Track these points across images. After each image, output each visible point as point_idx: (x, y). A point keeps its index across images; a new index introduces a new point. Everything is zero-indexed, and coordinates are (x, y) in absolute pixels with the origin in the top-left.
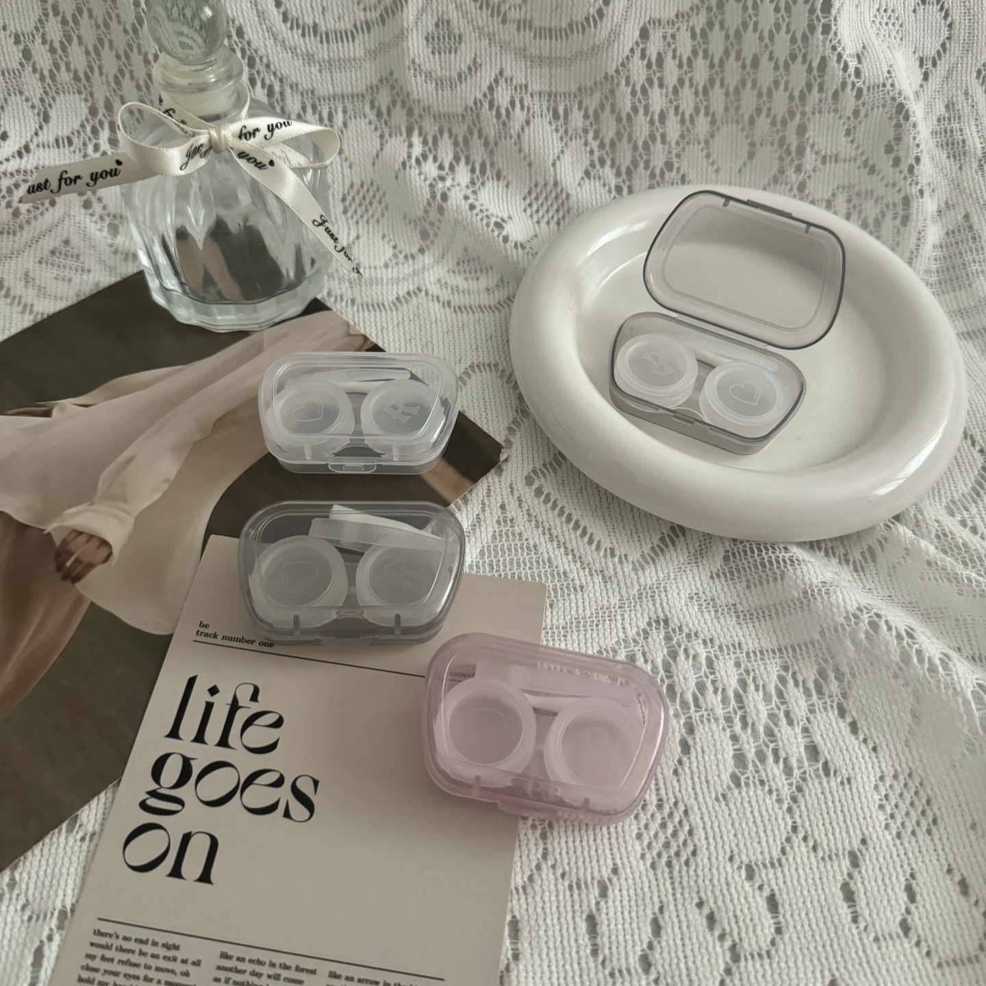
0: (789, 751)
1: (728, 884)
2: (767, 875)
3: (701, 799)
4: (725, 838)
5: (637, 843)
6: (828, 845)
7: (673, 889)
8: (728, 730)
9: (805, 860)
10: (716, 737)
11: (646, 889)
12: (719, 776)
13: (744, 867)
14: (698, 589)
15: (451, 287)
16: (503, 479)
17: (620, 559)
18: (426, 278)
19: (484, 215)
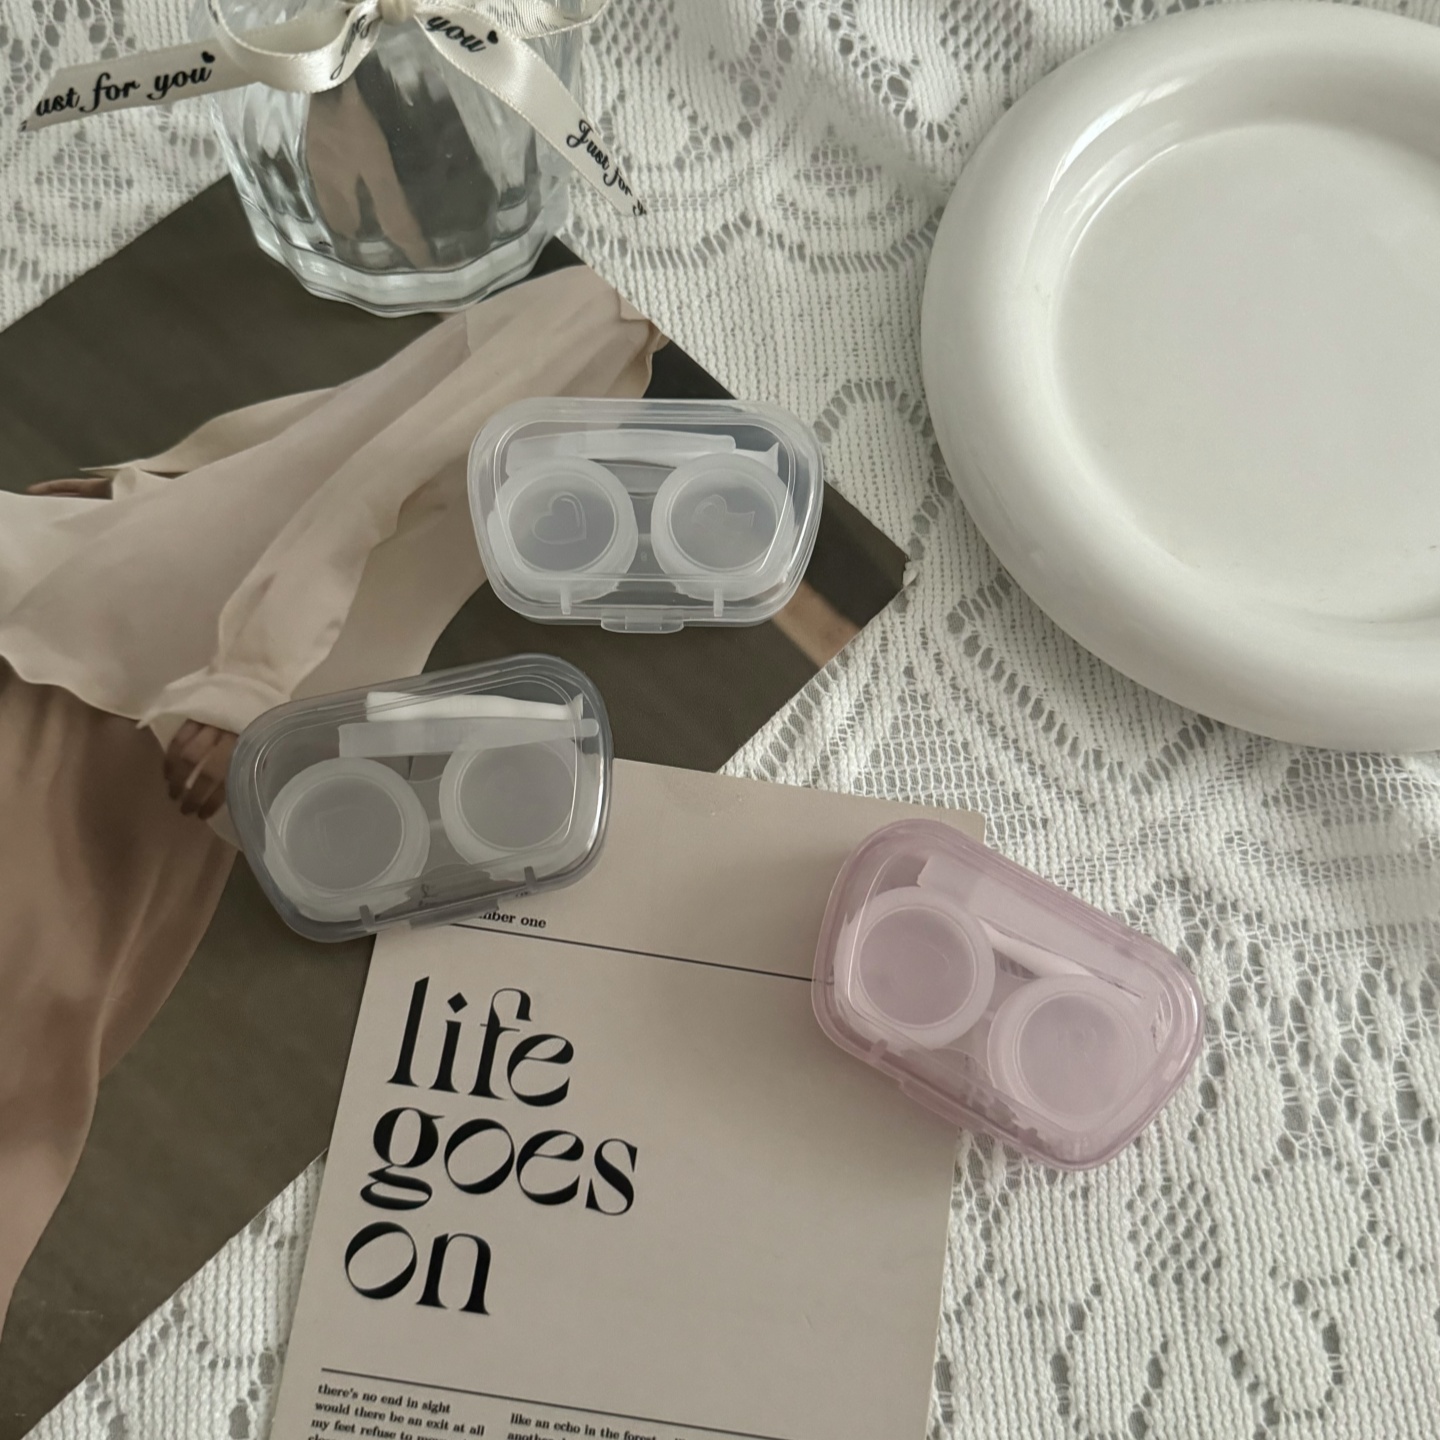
0: (1374, 1103)
1: (1266, 1310)
2: (1326, 1297)
3: (1231, 1179)
4: (1266, 1240)
5: (1130, 1246)
6: (1422, 1250)
7: (1184, 1316)
8: (1278, 1067)
9: (1386, 1273)
10: (1260, 1080)
11: (1143, 1316)
12: (1261, 1142)
13: (1291, 1285)
14: (1241, 825)
15: (805, 213)
16: (908, 618)
17: (1111, 771)
18: (757, 193)
19: (869, 63)
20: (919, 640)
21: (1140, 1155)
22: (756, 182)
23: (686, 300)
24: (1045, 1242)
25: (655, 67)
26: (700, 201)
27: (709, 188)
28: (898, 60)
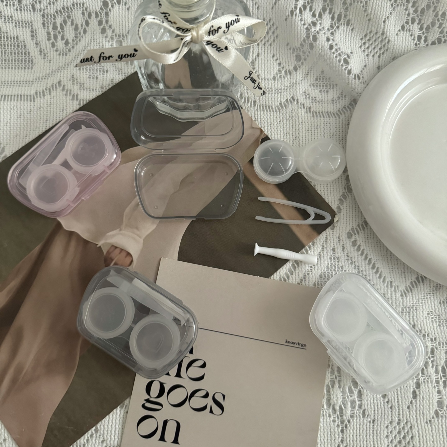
3: (419, 422)
4: (428, 442)
5: (386, 440)
8: (437, 388)
10: (430, 391)
12: (429, 411)
14: (432, 309)
15: (312, 97)
16: (335, 232)
17: (395, 288)
18: (298, 90)
19: (338, 53)
20: (338, 239)
21: (391, 411)
22: (298, 87)
23: (273, 122)
24: (360, 436)
25: (269, 47)
26: (280, 91)
27: (283, 87)
28: (346, 52)
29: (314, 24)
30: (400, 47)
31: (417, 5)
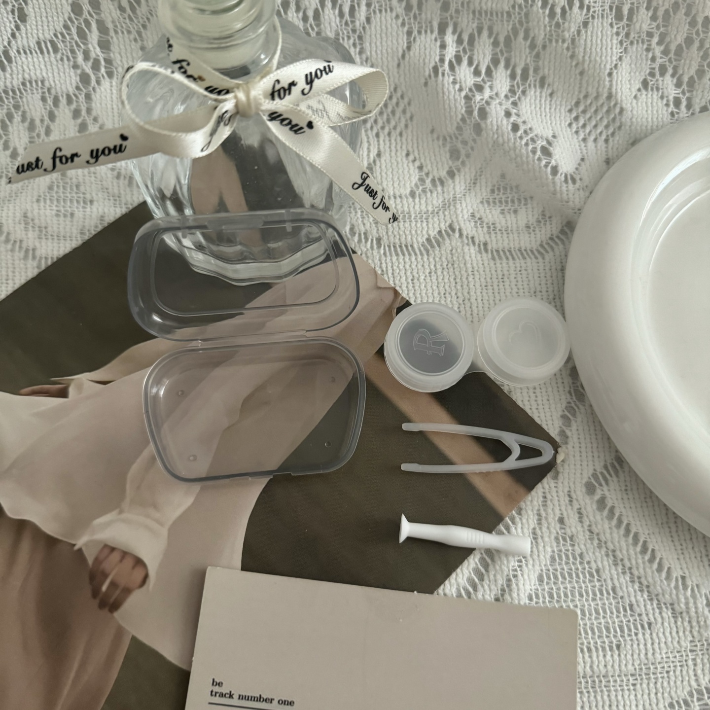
15: (487, 224)
16: (560, 484)
17: (692, 590)
18: (459, 212)
19: (529, 137)
20: (567, 499)
22: (458, 206)
23: (416, 275)
25: (399, 138)
26: (425, 216)
27: (430, 209)
28: (545, 136)
29: (479, 88)
30: (644, 120)
31: (668, 39)
